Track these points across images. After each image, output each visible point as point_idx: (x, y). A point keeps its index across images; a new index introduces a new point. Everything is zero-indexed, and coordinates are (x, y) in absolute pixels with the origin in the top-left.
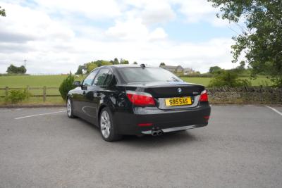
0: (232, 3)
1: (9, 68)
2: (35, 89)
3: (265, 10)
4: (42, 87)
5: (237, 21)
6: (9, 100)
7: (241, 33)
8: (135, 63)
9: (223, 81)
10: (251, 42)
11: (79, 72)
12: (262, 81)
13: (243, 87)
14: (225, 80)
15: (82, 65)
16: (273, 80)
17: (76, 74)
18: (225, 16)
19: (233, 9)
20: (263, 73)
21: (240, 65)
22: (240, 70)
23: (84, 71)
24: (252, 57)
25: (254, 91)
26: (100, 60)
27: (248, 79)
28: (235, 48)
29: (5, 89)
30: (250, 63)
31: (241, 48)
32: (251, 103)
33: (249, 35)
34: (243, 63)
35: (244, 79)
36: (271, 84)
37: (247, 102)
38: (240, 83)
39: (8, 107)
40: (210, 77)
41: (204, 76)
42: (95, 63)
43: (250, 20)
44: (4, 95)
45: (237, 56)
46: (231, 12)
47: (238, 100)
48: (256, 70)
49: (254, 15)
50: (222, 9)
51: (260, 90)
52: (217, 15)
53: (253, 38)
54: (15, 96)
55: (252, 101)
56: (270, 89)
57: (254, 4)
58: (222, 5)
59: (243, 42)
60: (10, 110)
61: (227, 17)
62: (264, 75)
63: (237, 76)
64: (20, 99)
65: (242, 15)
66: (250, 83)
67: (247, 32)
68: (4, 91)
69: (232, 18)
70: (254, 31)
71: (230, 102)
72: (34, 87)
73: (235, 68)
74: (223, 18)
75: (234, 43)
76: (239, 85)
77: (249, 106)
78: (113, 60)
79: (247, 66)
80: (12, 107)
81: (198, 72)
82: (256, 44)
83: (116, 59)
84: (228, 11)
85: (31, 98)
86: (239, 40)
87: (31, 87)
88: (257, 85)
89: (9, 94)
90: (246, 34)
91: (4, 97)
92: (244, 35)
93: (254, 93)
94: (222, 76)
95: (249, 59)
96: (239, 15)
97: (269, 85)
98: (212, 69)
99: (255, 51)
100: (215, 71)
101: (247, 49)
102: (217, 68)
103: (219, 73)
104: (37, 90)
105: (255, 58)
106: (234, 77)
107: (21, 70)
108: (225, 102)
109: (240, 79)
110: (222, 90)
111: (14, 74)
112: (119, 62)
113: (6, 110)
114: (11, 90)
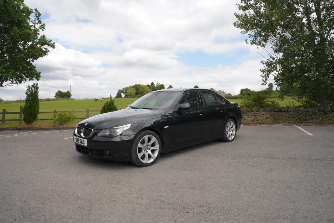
0: (259, 30)
1: (57, 94)
2: (79, 111)
3: (289, 36)
4: (86, 110)
5: (264, 46)
6: (57, 122)
7: (269, 57)
8: (171, 87)
9: (253, 103)
10: (278, 66)
11: (119, 96)
12: (290, 102)
13: (272, 107)
14: (255, 101)
15: (121, 89)
16: (298, 101)
17: (116, 97)
18: (253, 42)
19: (260, 36)
20: (290, 94)
21: (268, 87)
22: (268, 92)
23: (123, 95)
24: (279, 80)
25: (282, 111)
26: (137, 84)
27: (276, 100)
28: (263, 71)
29: (53, 112)
30: (278, 85)
31: (269, 72)
32: (279, 123)
33: (276, 59)
34: (271, 85)
35: (272, 100)
36: (297, 104)
37: (275, 122)
38: (269, 104)
39: (56, 129)
40: (241, 98)
41: (235, 98)
42: (133, 87)
43: (276, 45)
44: (53, 118)
45: (266, 80)
46: (259, 38)
47: (267, 120)
48: (284, 92)
49: (280, 41)
50: (250, 36)
51: (287, 110)
52: (246, 41)
53: (280, 61)
54: (62, 118)
55: (280, 121)
56: (296, 110)
57: (279, 31)
58: (250, 32)
59: (270, 65)
60: (58, 131)
61: (255, 43)
62: (291, 96)
63: (265, 98)
64: (66, 121)
65: (269, 40)
66: (278, 104)
67: (274, 57)
68: (53, 114)
69: (260, 44)
70: (280, 55)
71: (260, 122)
72: (78, 110)
73: (264, 90)
74: (252, 44)
75: (263, 67)
76: (268, 105)
77: (278, 125)
78: (150, 84)
79: (275, 87)
80: (59, 129)
81: (230, 94)
82: (283, 68)
83: (152, 83)
84: (256, 37)
85: (75, 120)
86: (267, 63)
87: (75, 110)
88: (285, 106)
89: (57, 117)
90: (273, 59)
91: (52, 119)
92: (271, 59)
93: (282, 113)
94: (252, 97)
95: (277, 81)
96: (265, 41)
97: (296, 105)
98: (242, 91)
99: (282, 74)
100: (245, 93)
101: (275, 72)
102: (247, 90)
103: (249, 94)
104: (81, 113)
105: (282, 80)
106: (263, 99)
107: (67, 95)
108: (255, 122)
109: (268, 101)
110: (252, 111)
111: (61, 98)
112: (156, 85)
113: (55, 131)
114: (58, 113)
